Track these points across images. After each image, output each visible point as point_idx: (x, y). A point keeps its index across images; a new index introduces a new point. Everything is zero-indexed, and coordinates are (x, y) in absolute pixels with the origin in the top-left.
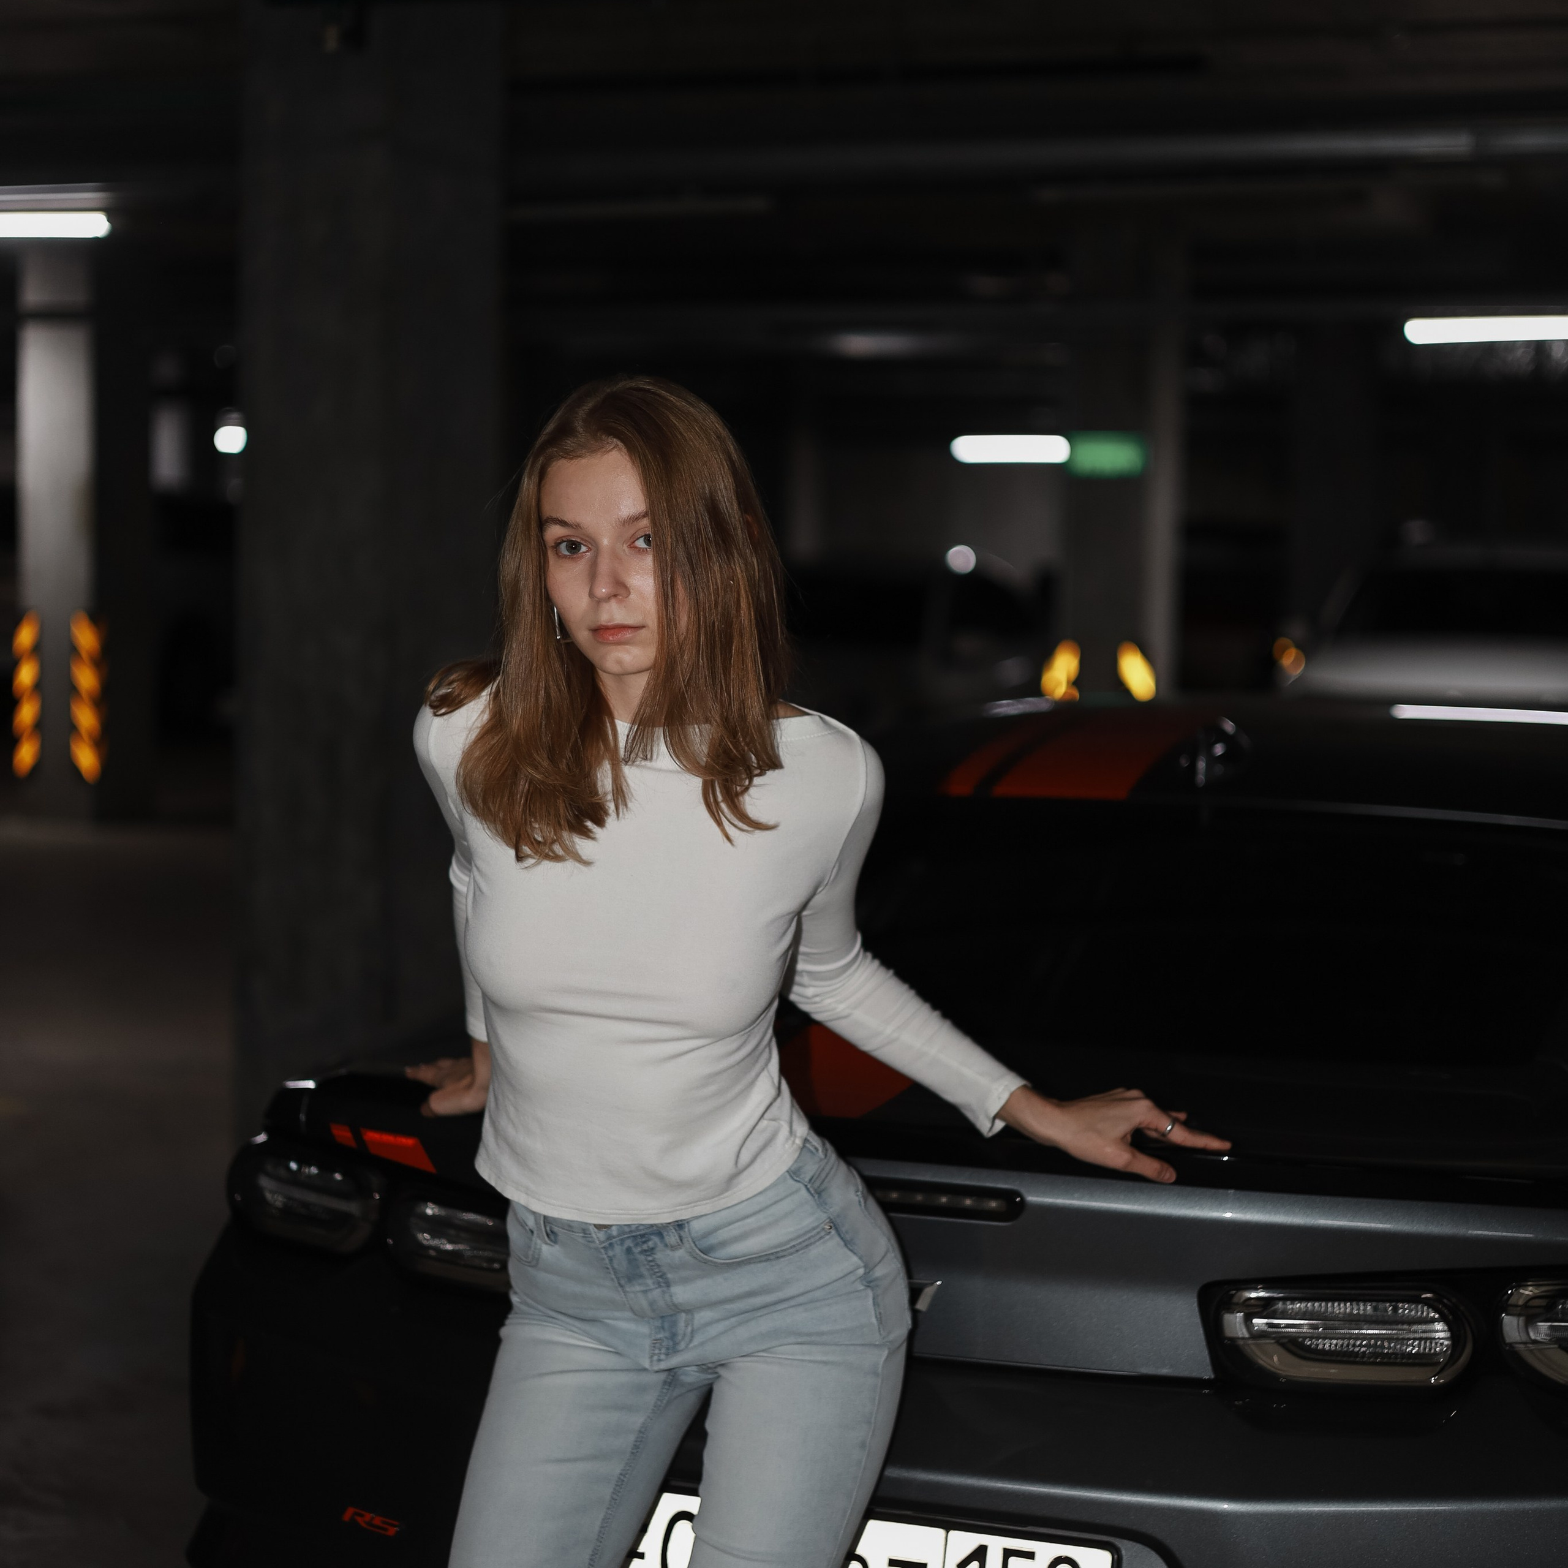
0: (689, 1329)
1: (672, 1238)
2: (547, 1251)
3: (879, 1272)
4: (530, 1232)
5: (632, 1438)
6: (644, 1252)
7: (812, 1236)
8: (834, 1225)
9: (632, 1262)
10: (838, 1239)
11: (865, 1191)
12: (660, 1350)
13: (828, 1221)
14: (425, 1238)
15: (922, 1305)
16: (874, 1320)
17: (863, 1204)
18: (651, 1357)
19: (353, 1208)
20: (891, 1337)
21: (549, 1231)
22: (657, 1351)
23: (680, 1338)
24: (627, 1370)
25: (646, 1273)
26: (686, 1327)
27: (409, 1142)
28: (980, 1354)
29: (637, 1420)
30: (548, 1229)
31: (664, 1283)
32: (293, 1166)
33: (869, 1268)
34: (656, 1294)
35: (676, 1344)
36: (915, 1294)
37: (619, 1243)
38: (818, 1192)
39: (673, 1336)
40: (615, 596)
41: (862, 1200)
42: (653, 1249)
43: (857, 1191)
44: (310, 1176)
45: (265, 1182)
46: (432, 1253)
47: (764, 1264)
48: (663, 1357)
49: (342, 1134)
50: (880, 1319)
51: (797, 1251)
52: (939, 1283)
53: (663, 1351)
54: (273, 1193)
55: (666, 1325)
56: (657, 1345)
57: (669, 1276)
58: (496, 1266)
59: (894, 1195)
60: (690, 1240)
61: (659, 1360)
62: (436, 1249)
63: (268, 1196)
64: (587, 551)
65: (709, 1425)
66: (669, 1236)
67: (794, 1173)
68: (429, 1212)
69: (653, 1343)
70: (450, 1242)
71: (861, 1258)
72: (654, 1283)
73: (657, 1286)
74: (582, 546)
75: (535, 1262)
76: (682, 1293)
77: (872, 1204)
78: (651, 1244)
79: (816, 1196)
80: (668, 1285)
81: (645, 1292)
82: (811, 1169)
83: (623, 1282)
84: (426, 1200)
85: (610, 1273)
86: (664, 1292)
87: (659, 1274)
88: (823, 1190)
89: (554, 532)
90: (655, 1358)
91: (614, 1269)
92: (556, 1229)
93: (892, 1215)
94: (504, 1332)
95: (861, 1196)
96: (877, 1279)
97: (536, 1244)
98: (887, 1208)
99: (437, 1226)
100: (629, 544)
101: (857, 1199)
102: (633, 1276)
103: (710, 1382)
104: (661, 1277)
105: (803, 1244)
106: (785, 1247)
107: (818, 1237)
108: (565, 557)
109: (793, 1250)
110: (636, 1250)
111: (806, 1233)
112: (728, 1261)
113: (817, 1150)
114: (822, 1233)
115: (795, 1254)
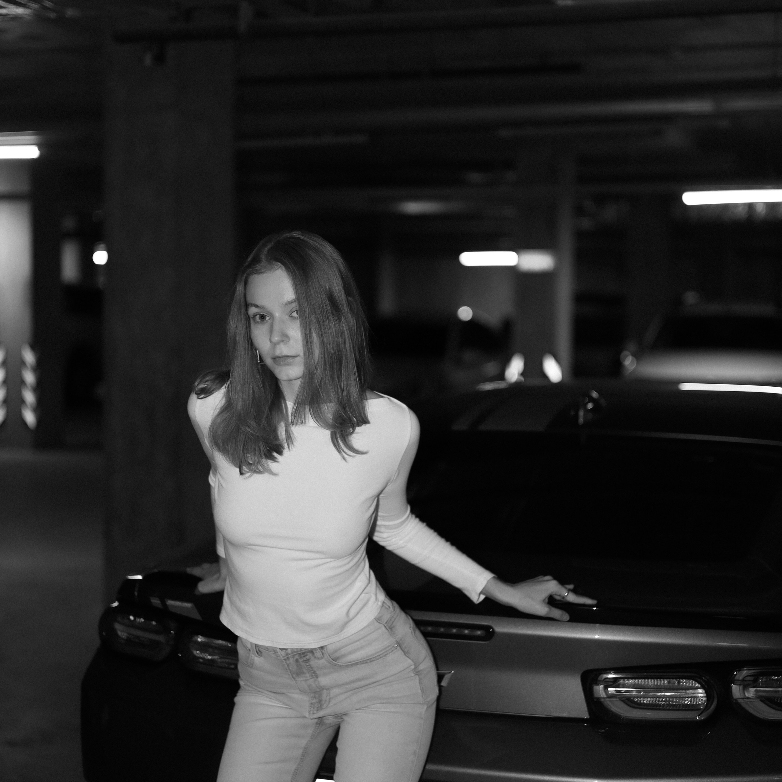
0: (328, 697)
1: (318, 654)
2: (257, 660)
3: (422, 667)
4: (249, 651)
5: (301, 751)
6: (304, 661)
7: (388, 650)
8: (399, 644)
9: (299, 666)
10: (400, 651)
11: (415, 626)
12: (314, 708)
13: (396, 642)
14: (197, 653)
15: (444, 683)
16: (420, 691)
17: (413, 633)
18: (309, 712)
19: (161, 638)
20: (429, 699)
21: (258, 651)
22: (312, 709)
23: (324, 702)
24: (297, 717)
25: (305, 671)
26: (327, 697)
27: (189, 605)
28: (473, 707)
29: (303, 742)
30: (257, 649)
31: (315, 676)
32: (132, 618)
33: (416, 665)
34: (311, 681)
35: (321, 705)
36: (440, 678)
37: (292, 657)
38: (390, 628)
39: (320, 701)
40: (283, 341)
41: (413, 631)
42: (309, 660)
43: (410, 627)
44: (140, 623)
45: (117, 626)
46: (201, 660)
47: (365, 664)
48: (315, 712)
49: (156, 602)
50: (423, 691)
51: (381, 658)
52: (452, 672)
53: (315, 709)
54: (122, 632)
55: (317, 696)
56: (312, 706)
57: (317, 672)
58: (233, 666)
59: (430, 629)
60: (328, 655)
61: (313, 713)
62: (203, 658)
63: (119, 633)
64: (269, 319)
65: (339, 744)
66: (317, 653)
67: (378, 619)
68: (199, 640)
69: (311, 705)
70: (210, 655)
71: (412, 660)
72: (310, 676)
73: (311, 677)
74: (267, 317)
75: (251, 665)
76: (324, 681)
77: (418, 633)
78: (308, 657)
79: (390, 630)
80: (317, 676)
81: (306, 681)
82: (387, 617)
83: (294, 676)
84: (198, 634)
85: (288, 671)
86: (315, 680)
87: (312, 672)
88: (393, 627)
89: (252, 311)
90: (312, 712)
91: (289, 669)
92: (261, 650)
93: (428, 638)
94: (236, 699)
95: (412, 629)
96: (421, 670)
97: (252, 656)
98: (425, 635)
99: (203, 647)
100: (288, 315)
101: (410, 631)
102: (299, 673)
103: (338, 723)
104: (313, 673)
105: (384, 654)
106: (374, 656)
107: (391, 650)
108: (258, 322)
109: (379, 657)
110: (301, 660)
111: (385, 649)
112: (346, 664)
113: (389, 607)
114: (393, 649)
115: (379, 660)
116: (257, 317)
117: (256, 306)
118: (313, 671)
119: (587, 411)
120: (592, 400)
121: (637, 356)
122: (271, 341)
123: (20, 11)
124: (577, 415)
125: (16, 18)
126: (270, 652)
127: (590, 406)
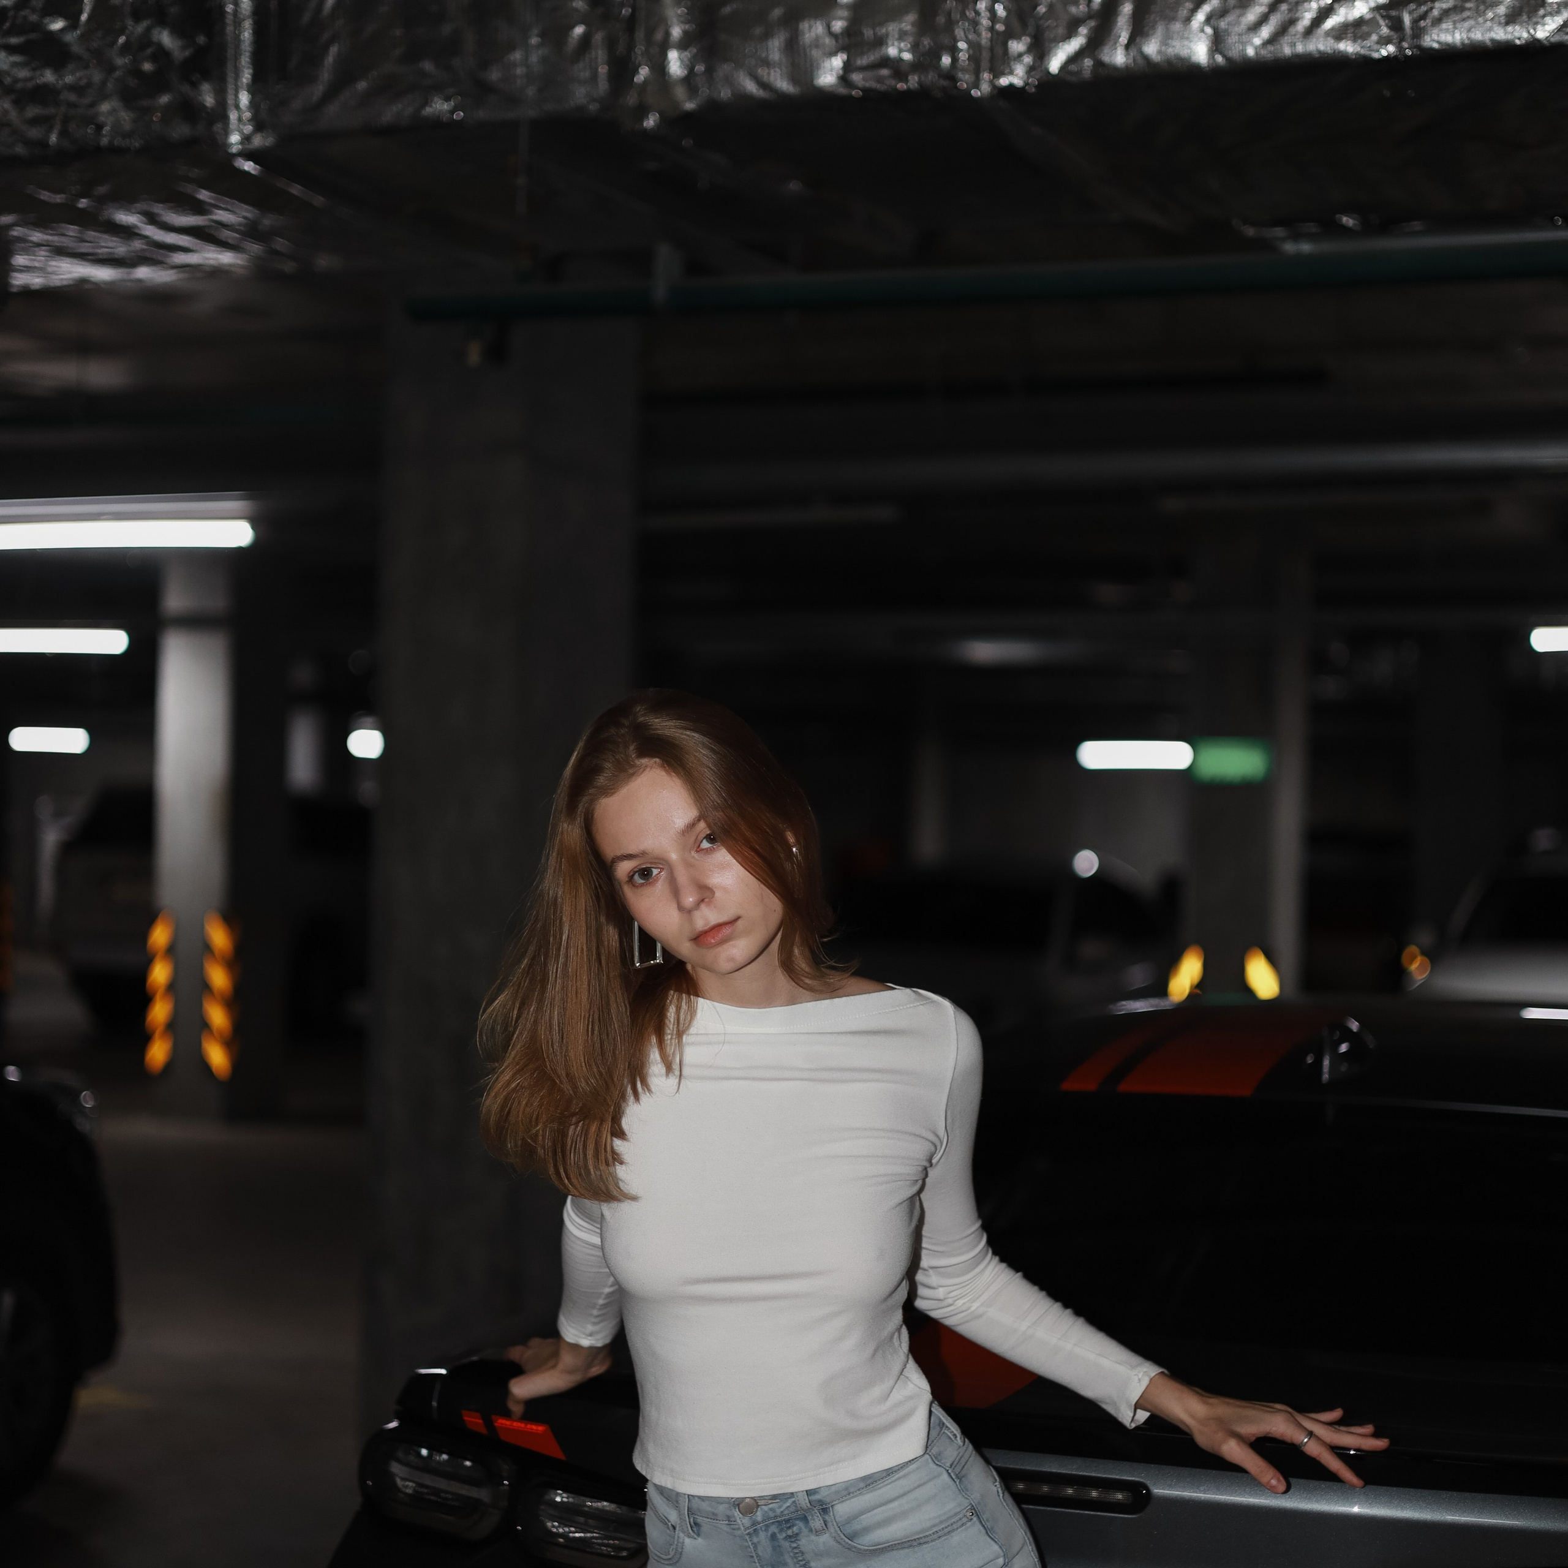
1: (816, 1522)
2: (691, 1545)
4: (672, 1528)
6: (788, 1538)
7: (955, 1522)
9: (777, 1549)
10: (979, 1527)
13: (969, 1507)
17: (1001, 1494)
21: (693, 1523)
25: (789, 1561)
33: (1008, 1558)
37: (763, 1529)
38: (959, 1478)
40: (703, 900)
41: (1000, 1490)
42: (797, 1534)
43: (995, 1481)
47: (907, 1550)
51: (939, 1537)
57: (813, 1564)
60: (836, 1524)
71: (1000, 1547)
74: (653, 869)
75: (676, 1558)
78: (796, 1529)
79: (957, 1482)
82: (950, 1454)
87: (802, 1563)
88: (962, 1477)
89: (623, 867)
91: (758, 1557)
92: (699, 1520)
97: (679, 1538)
100: (695, 849)
101: (995, 1488)
104: (804, 1565)
105: (946, 1530)
106: (927, 1534)
107: (960, 1523)
108: (642, 885)
109: (935, 1536)
110: (781, 1536)
111: (948, 1518)
112: (870, 1548)
113: (955, 1436)
114: (965, 1520)
115: (937, 1541)
116: (636, 877)
117: (629, 857)
118: (804, 1562)
119: (1337, 1058)
120: (1347, 1035)
121: (1434, 956)
122: (681, 908)
123: (226, 258)
124: (1318, 1062)
125: (217, 273)
126: (720, 1520)
127: (1344, 1048)
